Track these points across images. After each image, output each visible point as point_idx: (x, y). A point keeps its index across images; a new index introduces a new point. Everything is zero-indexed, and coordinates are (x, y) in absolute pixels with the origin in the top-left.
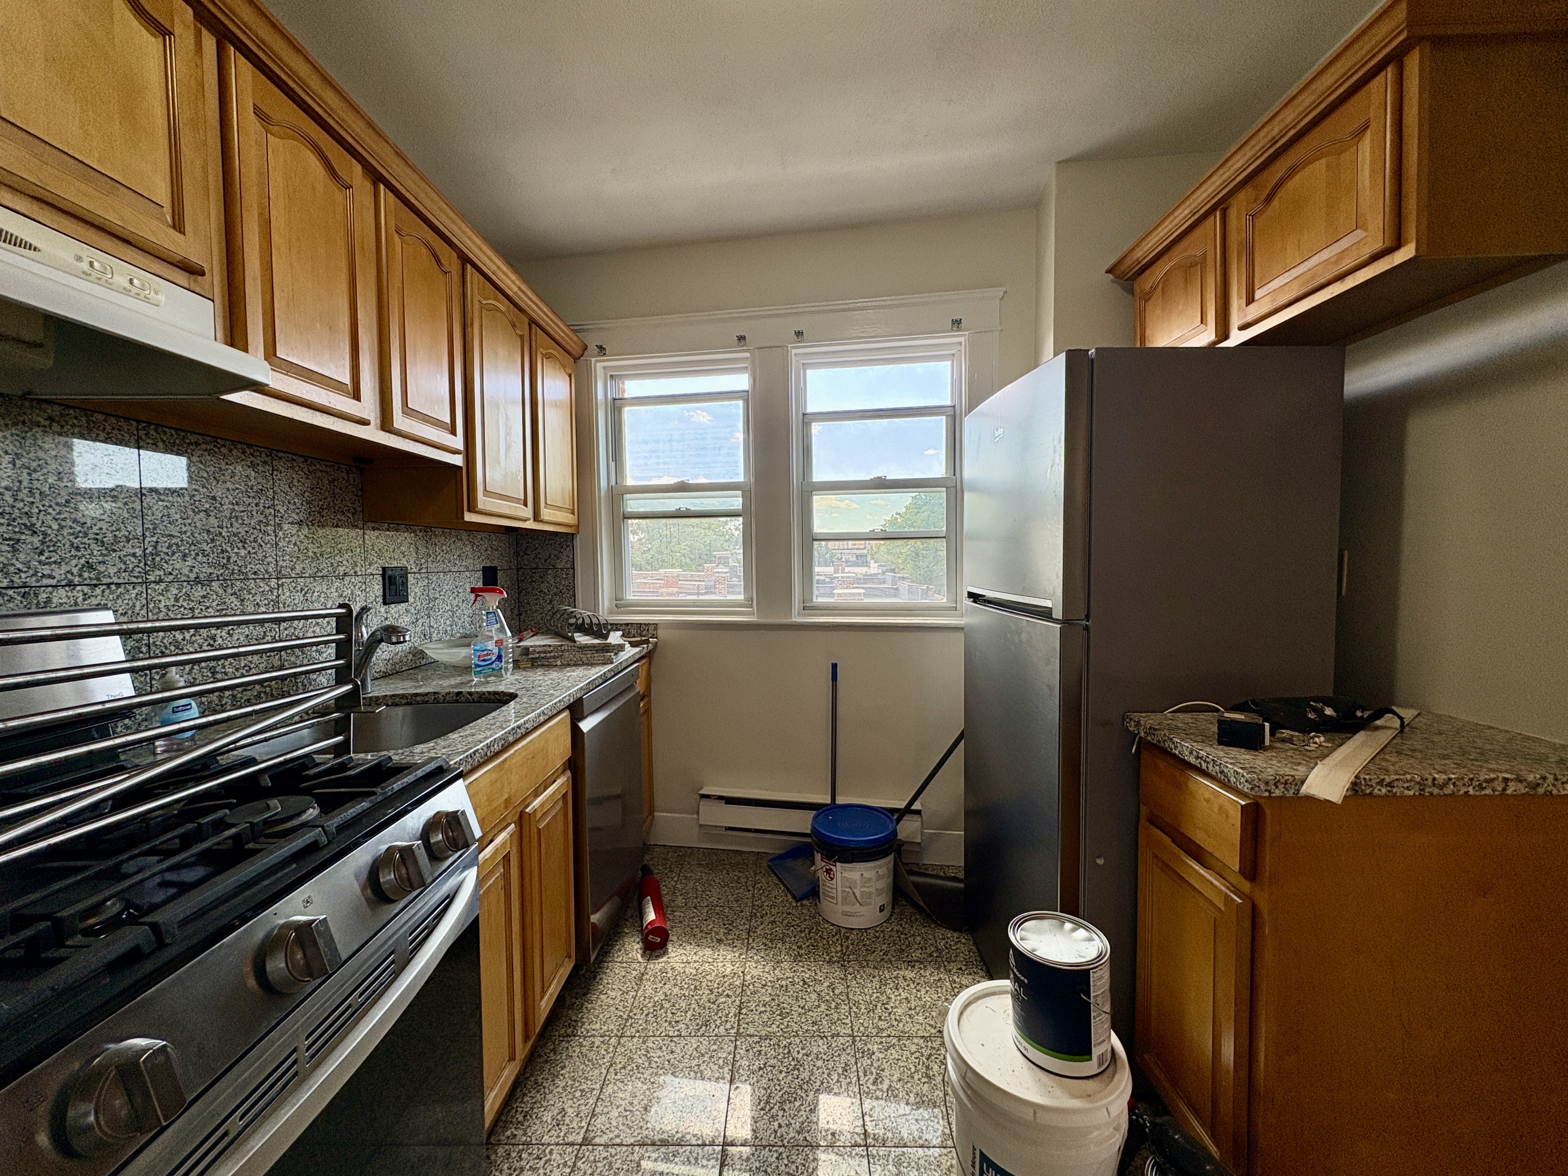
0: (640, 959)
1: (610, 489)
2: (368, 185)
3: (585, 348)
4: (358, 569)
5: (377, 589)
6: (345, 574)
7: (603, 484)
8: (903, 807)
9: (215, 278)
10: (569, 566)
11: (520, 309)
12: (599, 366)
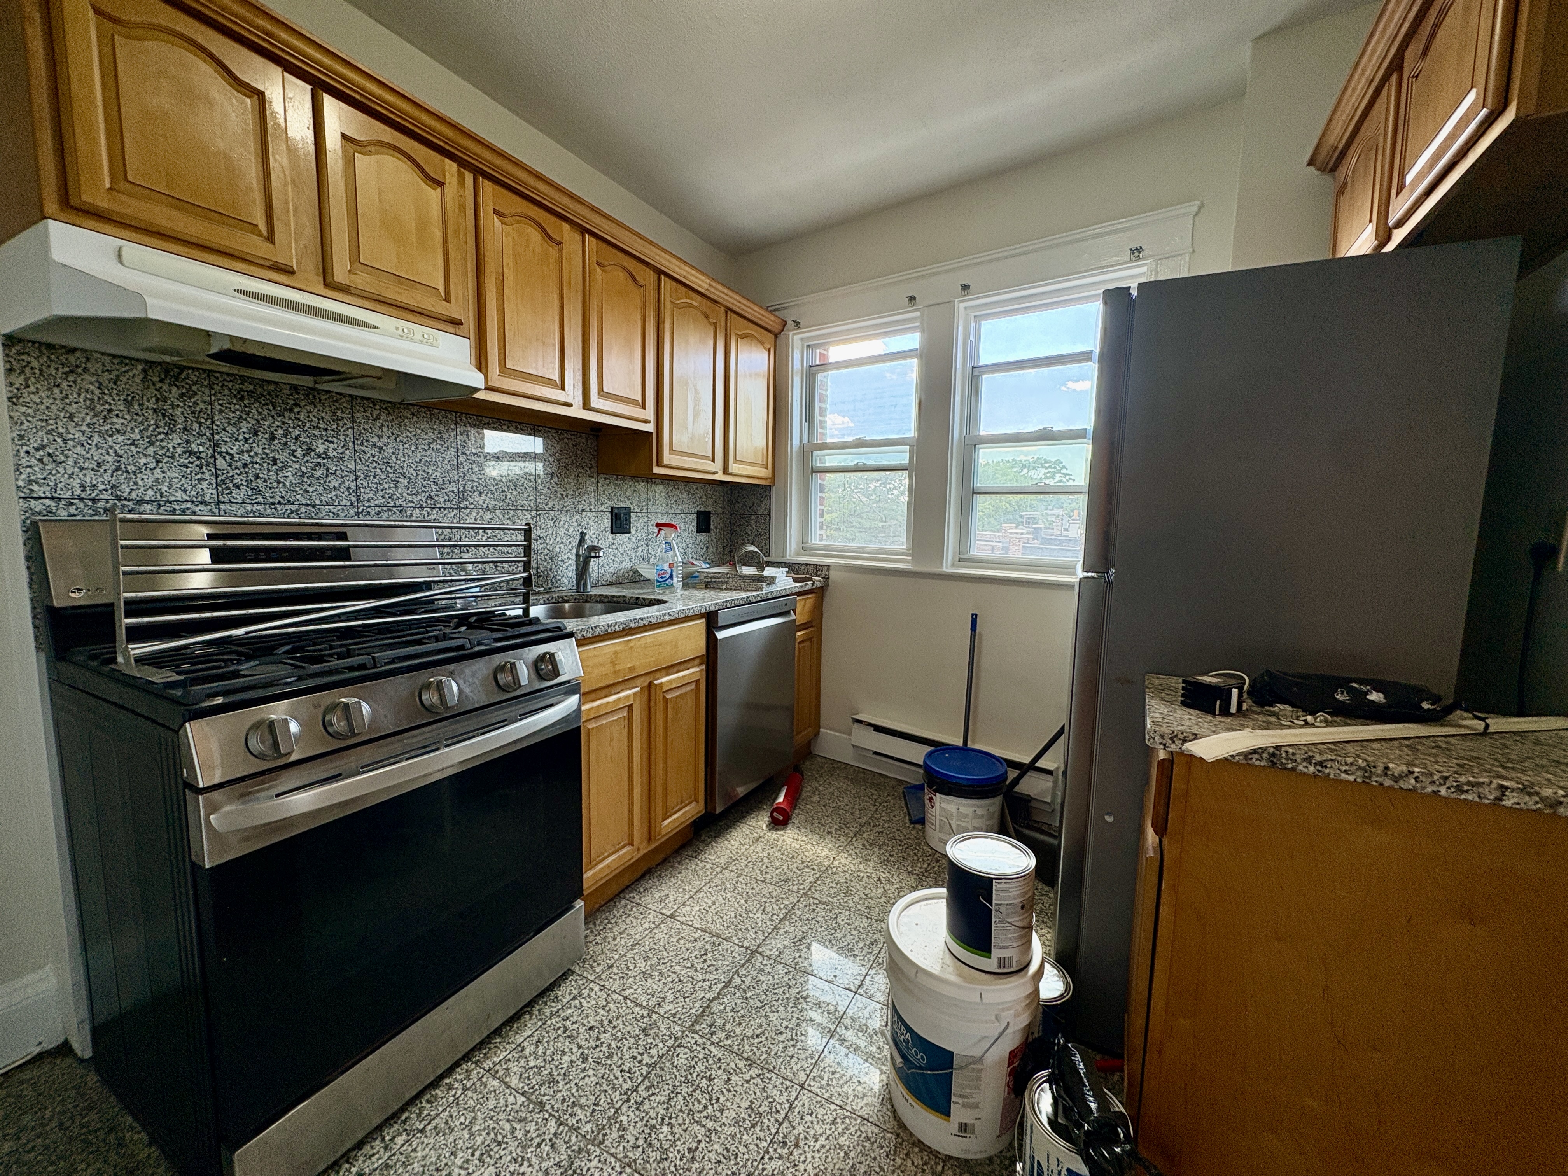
0: (764, 827)
1: (802, 447)
2: (578, 237)
3: (785, 323)
4: (592, 507)
5: (607, 522)
6: (583, 510)
7: (796, 442)
8: (1027, 762)
9: (471, 325)
10: (766, 513)
11: (716, 302)
12: (796, 340)
